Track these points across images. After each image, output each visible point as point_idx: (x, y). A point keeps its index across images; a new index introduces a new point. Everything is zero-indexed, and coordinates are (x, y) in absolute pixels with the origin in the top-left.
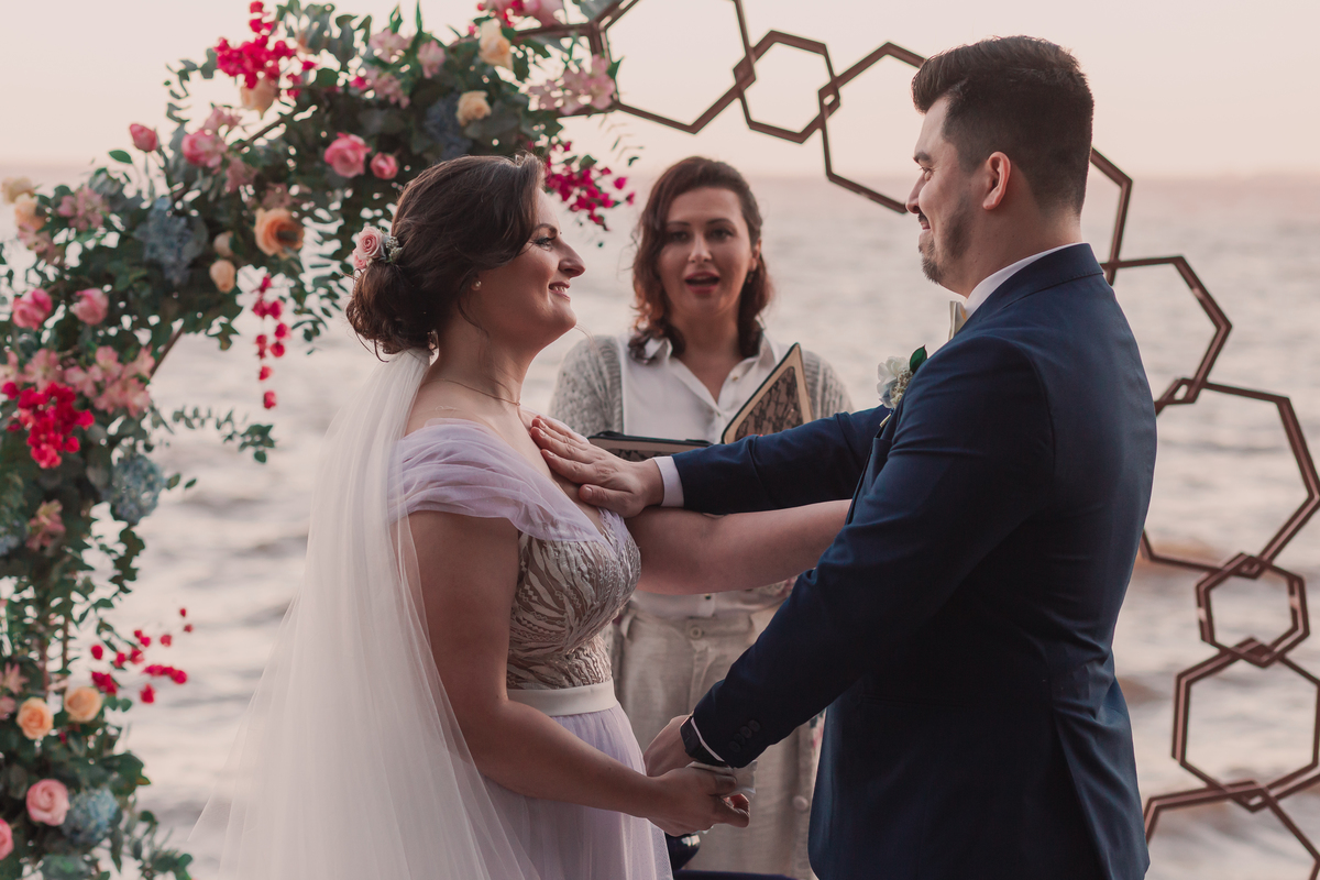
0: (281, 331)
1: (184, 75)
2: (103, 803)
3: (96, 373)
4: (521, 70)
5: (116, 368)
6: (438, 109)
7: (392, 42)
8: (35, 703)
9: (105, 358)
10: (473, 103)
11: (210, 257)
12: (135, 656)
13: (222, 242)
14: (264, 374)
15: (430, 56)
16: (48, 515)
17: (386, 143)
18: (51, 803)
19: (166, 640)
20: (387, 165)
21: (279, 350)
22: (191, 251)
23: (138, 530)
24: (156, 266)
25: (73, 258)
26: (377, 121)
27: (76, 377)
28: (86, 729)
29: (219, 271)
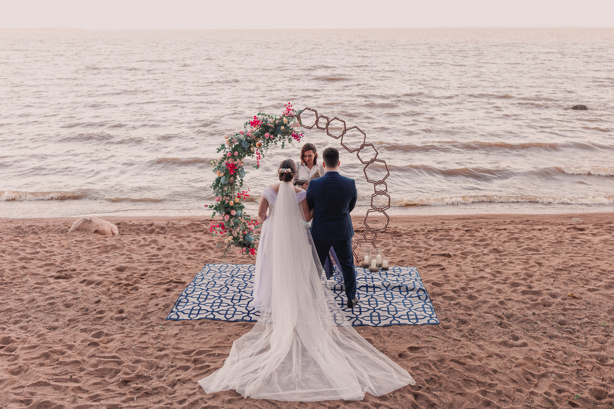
0: (260, 156)
1: (246, 124)
2: (240, 212)
3: (237, 162)
4: (289, 122)
5: (239, 161)
6: (278, 127)
7: (272, 120)
8: (231, 201)
9: (238, 160)
10: (283, 128)
11: (250, 147)
12: (243, 194)
13: (252, 144)
14: (258, 162)
15: (277, 122)
16: (232, 178)
17: (272, 133)
18: (234, 213)
19: (247, 192)
20: (272, 136)
21: (259, 159)
22: (248, 146)
23: (243, 179)
24: (244, 148)
25: (233, 147)
26: (271, 130)
27: (235, 162)
28: (237, 203)
29: (252, 148)
